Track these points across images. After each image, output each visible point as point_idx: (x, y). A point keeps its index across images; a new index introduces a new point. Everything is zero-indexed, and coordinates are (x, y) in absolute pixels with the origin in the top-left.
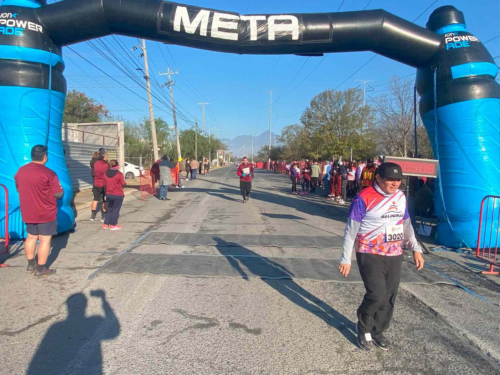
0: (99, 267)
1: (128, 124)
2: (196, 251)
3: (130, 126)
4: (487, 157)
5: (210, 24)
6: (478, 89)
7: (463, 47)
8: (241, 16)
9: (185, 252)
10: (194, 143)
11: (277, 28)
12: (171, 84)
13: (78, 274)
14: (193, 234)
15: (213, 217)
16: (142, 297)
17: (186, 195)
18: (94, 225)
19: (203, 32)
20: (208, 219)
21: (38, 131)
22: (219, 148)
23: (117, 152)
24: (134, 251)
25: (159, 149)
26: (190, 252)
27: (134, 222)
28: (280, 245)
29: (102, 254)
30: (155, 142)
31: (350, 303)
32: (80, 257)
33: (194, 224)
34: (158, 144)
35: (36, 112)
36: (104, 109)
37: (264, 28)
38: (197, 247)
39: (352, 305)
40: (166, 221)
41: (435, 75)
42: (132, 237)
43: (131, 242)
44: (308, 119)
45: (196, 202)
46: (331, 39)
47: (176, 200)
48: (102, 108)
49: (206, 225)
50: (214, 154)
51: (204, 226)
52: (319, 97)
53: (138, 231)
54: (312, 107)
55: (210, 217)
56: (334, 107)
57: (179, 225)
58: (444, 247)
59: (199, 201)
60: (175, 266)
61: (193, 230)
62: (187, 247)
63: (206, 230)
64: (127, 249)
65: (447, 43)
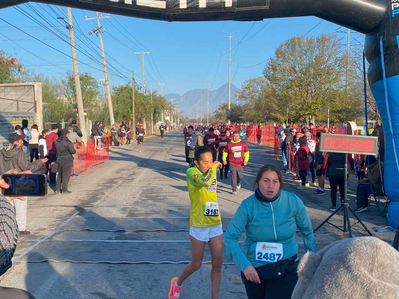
1: (47, 81)
2: (122, 237)
3: (50, 83)
10: (131, 103)
12: (100, 31)
14: (121, 218)
15: (145, 198)
17: (118, 172)
19: (128, 1)
20: (140, 201)
22: (163, 107)
23: (33, 121)
24: (55, 238)
25: (85, 114)
26: (114, 238)
27: (55, 206)
29: (21, 242)
30: (80, 105)
34: (84, 107)
36: (17, 63)
40: (91, 205)
41: (381, 43)
42: (52, 223)
43: (52, 228)
44: (272, 72)
45: (130, 180)
46: (267, 5)
47: (105, 178)
48: (15, 62)
49: (137, 208)
50: (157, 115)
51: (134, 209)
52: (286, 44)
53: (59, 217)
54: (278, 57)
55: (143, 198)
56: (305, 57)
57: (106, 209)
58: (391, 227)
59: (133, 179)
60: (97, 253)
61: (121, 214)
62: (112, 233)
63: (136, 214)
64: (47, 236)
65: (393, 9)
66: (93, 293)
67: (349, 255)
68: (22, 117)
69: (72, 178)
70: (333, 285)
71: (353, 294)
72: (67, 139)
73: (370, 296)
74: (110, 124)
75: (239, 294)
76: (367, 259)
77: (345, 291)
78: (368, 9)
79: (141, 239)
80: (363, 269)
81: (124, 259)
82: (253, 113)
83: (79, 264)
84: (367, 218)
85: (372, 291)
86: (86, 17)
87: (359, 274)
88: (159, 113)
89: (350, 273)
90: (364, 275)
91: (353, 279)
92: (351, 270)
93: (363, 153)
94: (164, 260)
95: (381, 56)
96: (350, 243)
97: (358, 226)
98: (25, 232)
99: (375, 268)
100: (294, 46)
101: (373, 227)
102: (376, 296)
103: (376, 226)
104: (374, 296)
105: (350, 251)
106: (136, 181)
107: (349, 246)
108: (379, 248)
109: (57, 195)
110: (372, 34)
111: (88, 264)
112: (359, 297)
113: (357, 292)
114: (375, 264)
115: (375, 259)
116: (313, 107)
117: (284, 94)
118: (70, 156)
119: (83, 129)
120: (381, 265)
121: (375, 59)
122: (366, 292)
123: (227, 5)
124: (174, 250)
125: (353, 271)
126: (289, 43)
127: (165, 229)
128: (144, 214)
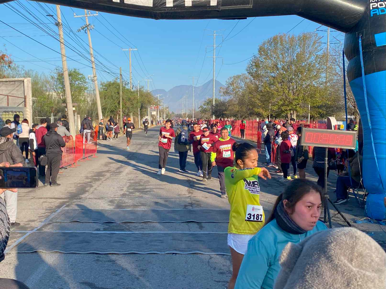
1: (37, 77)
3: (39, 79)
10: (118, 98)
12: (89, 28)
14: (109, 210)
15: (132, 191)
17: (106, 165)
20: (128, 193)
23: (23, 115)
25: (74, 109)
27: (44, 198)
30: (69, 100)
34: (72, 103)
36: (7, 59)
38: (112, 225)
40: (80, 197)
41: (360, 42)
42: (42, 215)
43: (41, 220)
44: (255, 69)
45: (117, 172)
46: (251, 5)
47: (93, 171)
48: (5, 58)
49: (124, 200)
50: (144, 110)
51: (122, 201)
52: (268, 42)
53: (48, 209)
54: (261, 54)
55: (130, 191)
56: (286, 54)
57: (95, 201)
58: (369, 218)
59: (121, 172)
60: (86, 244)
61: (109, 206)
62: (101, 224)
63: (124, 206)
64: (37, 228)
65: (371, 8)
66: (82, 283)
67: (330, 246)
68: (12, 112)
69: (60, 171)
70: (314, 274)
71: (333, 283)
72: (56, 133)
73: (350, 285)
74: (98, 119)
75: (224, 283)
76: (347, 249)
77: (326, 280)
78: (348, 9)
79: (128, 230)
80: (343, 259)
81: (112, 250)
82: (237, 108)
83: (68, 254)
84: (346, 209)
85: (352, 280)
86: (75, 14)
87: (340, 263)
88: (146, 108)
89: (331, 263)
90: (345, 265)
91: (333, 268)
92: (331, 259)
93: (343, 147)
94: (150, 251)
95: (360, 55)
96: (330, 233)
97: (338, 217)
98: (15, 224)
99: (354, 258)
100: (276, 44)
101: (352, 218)
102: (356, 284)
103: (355, 218)
104: (354, 285)
105: (330, 241)
106: (124, 174)
107: (329, 236)
108: (358, 239)
109: (46, 187)
110: (351, 33)
111: (77, 255)
112: (340, 285)
113: (338, 280)
114: (354, 254)
115: (354, 249)
116: (294, 103)
117: (267, 90)
118: (58, 150)
119: (72, 123)
120: (360, 255)
121: (354, 56)
122: (346, 281)
123: (212, 4)
124: (160, 240)
125: (334, 261)
126: (271, 41)
127: (151, 220)
128: (131, 206)
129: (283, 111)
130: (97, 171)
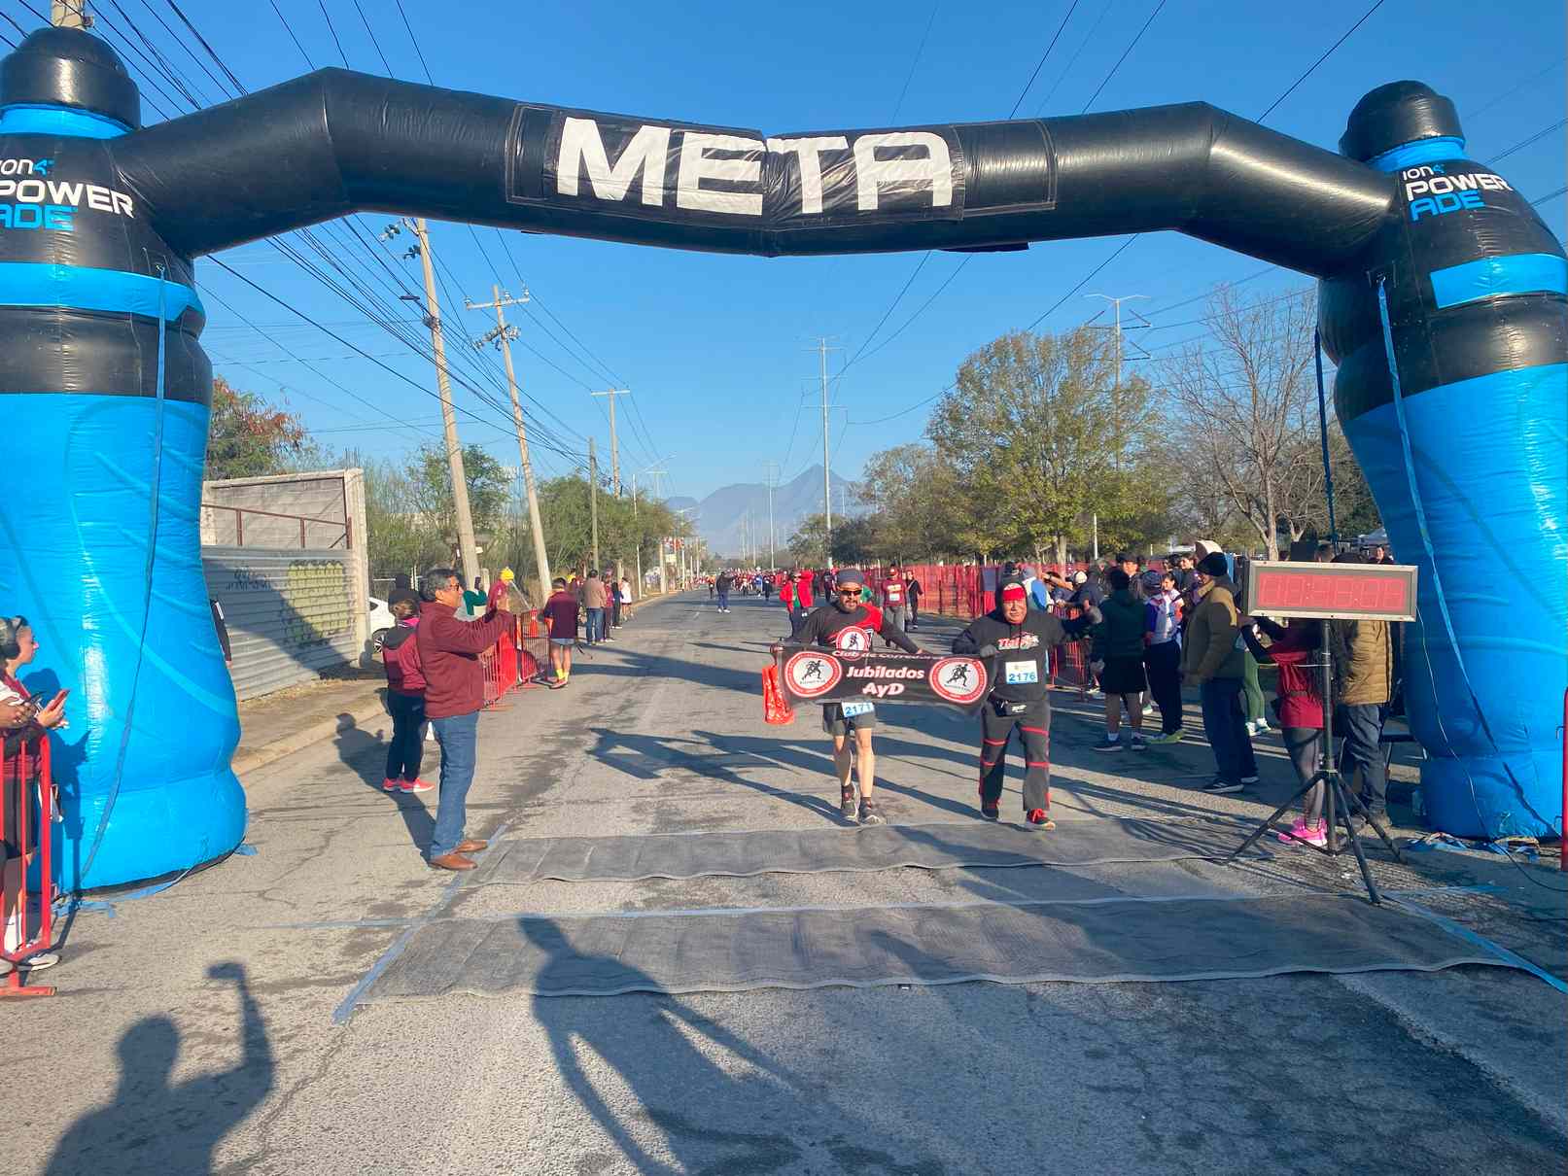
0: (361, 977)
2: (664, 901)
4: (1562, 548)
5: (672, 168)
6: (1519, 337)
7: (1462, 208)
8: (769, 141)
9: (628, 906)
11: (883, 171)
12: (506, 336)
13: (297, 1007)
14: (640, 838)
15: (687, 773)
16: (525, 1076)
17: (584, 701)
18: (305, 824)
19: (653, 196)
20: (676, 781)
21: (125, 531)
22: (664, 530)
23: (344, 571)
24: (462, 913)
25: (480, 550)
26: (642, 905)
28: (926, 859)
29: (359, 930)
30: (466, 526)
31: (1199, 1051)
32: (288, 943)
33: (634, 802)
34: (475, 532)
35: (122, 472)
36: (289, 427)
37: (842, 175)
38: (665, 886)
39: (1206, 1057)
40: (538, 799)
41: (1382, 298)
44: (951, 428)
45: (623, 721)
46: (1051, 200)
47: (555, 718)
48: (284, 422)
49: (674, 803)
50: (650, 550)
52: (983, 356)
55: (682, 774)
57: (587, 809)
58: (1448, 836)
59: (632, 719)
61: (635, 825)
62: (629, 886)
63: (679, 822)
64: (435, 906)
65: (1411, 198)
68: (314, 562)
82: (898, 536)
86: (466, 301)
88: (655, 546)
94: (826, 978)
95: (1381, 336)
100: (1004, 358)
106: (644, 724)
111: (588, 1002)
117: (987, 482)
121: (1361, 344)
126: (992, 350)
127: (783, 866)
128: (703, 821)
129: (1032, 537)
130: (568, 719)
